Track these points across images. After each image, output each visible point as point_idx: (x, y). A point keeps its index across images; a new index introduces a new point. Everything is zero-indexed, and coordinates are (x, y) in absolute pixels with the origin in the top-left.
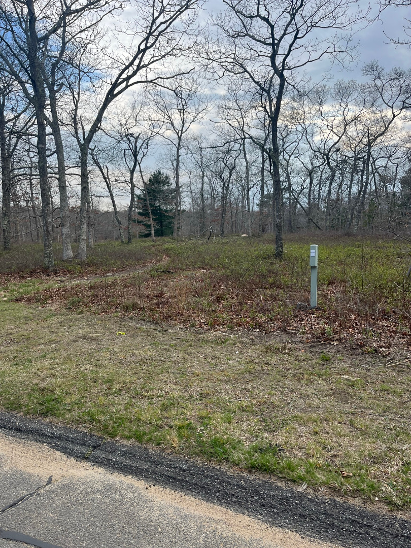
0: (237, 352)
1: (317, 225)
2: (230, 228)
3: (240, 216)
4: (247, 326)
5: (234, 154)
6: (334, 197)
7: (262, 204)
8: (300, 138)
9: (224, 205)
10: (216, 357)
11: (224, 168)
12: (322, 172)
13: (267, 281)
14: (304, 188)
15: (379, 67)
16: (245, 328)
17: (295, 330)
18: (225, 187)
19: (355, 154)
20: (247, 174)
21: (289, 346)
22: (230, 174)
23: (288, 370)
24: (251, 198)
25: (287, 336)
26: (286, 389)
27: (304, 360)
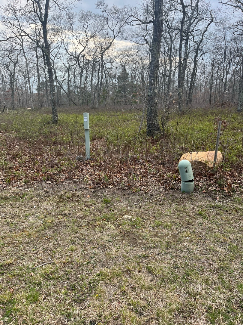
0: (35, 207)
1: (74, 103)
2: (18, 104)
3: (25, 96)
4: (40, 179)
5: (17, 52)
6: (82, 86)
7: (39, 89)
8: (60, 46)
9: (12, 88)
10: (15, 215)
11: (10, 62)
12: (75, 69)
13: (51, 140)
14: (64, 80)
15: (105, 4)
16: (39, 181)
17: (79, 179)
18: (12, 76)
19: (93, 59)
20: (27, 67)
21: (77, 194)
22: (15, 67)
23: (82, 218)
24: (31, 85)
25: (74, 184)
26: (85, 241)
27: (91, 205)
